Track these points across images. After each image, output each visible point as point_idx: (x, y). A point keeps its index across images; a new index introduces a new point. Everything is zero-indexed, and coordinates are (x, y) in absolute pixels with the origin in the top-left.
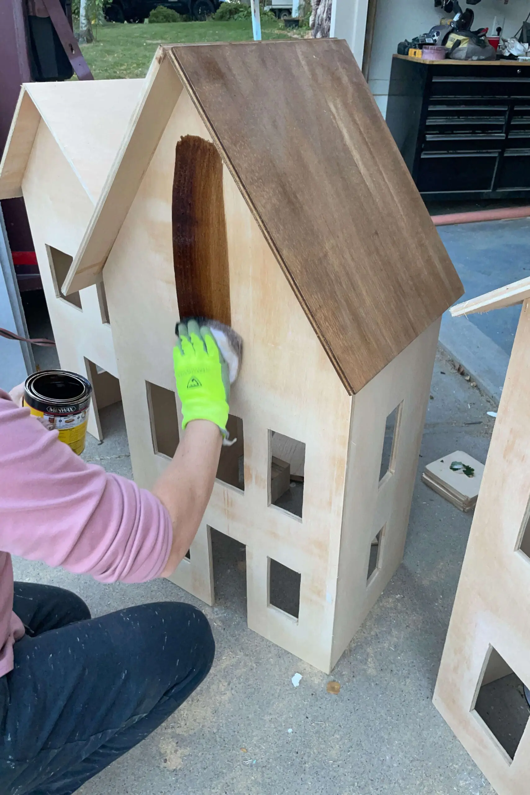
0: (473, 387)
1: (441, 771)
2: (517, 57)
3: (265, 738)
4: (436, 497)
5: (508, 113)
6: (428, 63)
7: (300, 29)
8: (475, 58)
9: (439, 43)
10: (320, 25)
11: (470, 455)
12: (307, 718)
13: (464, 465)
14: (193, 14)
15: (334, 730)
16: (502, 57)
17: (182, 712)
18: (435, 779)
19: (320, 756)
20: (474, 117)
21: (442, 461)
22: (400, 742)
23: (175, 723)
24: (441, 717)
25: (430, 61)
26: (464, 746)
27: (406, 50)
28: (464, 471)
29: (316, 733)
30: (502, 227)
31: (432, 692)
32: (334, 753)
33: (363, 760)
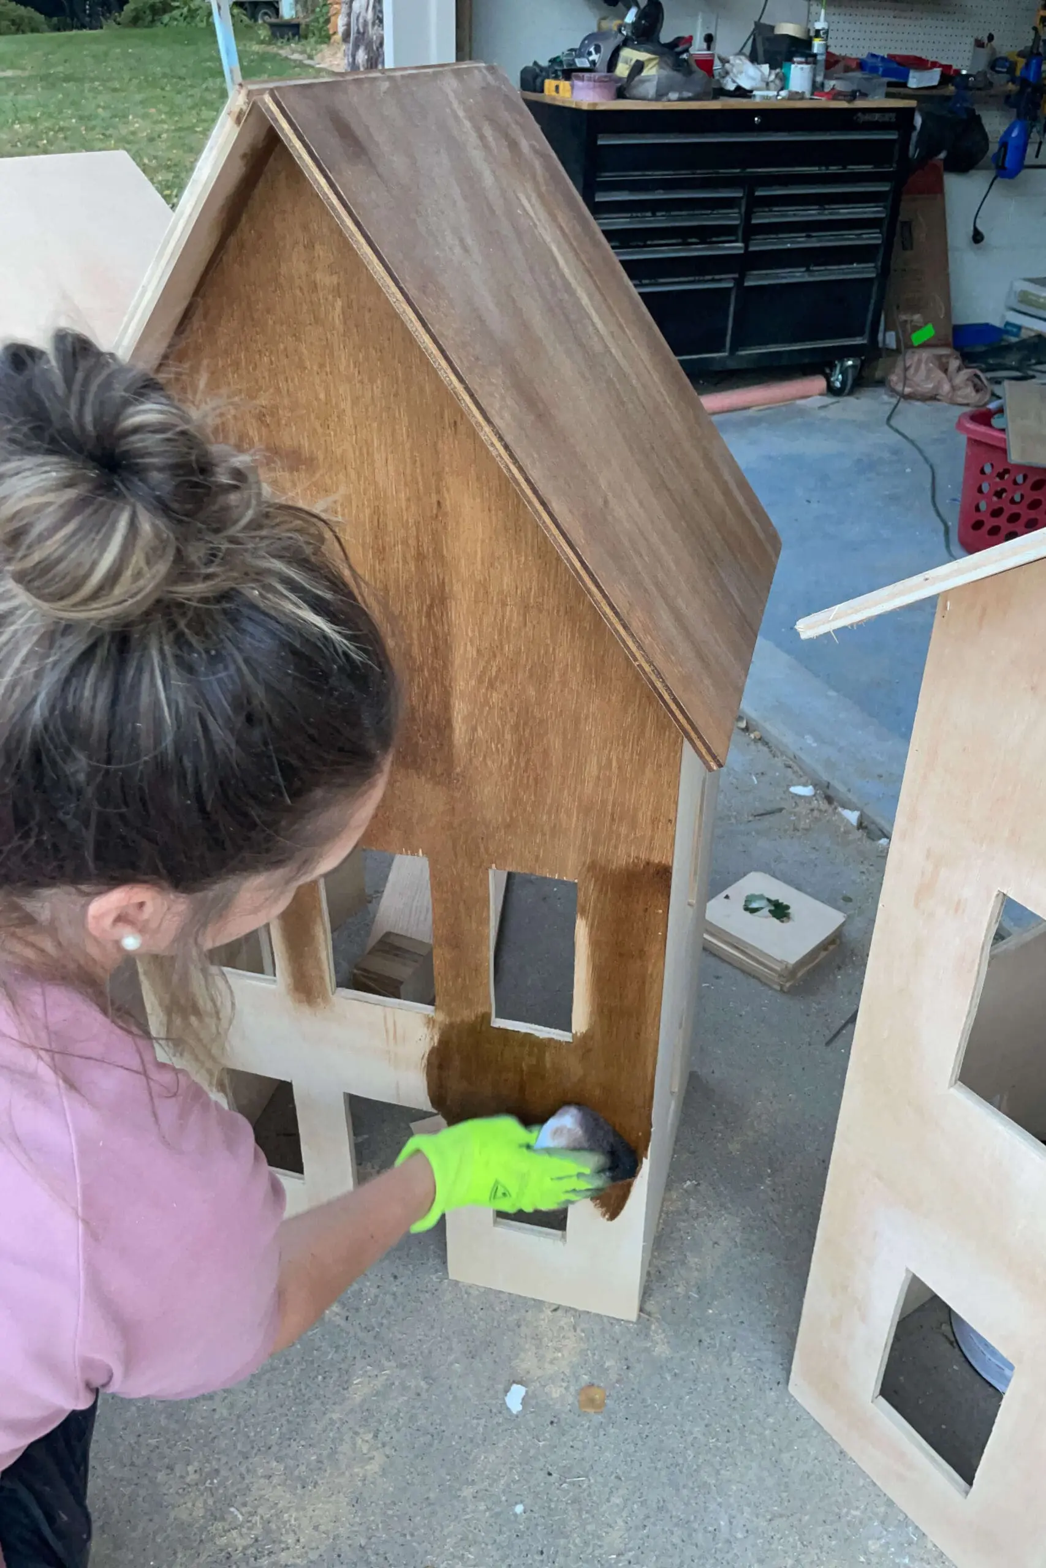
0: (756, 740)
1: (829, 1528)
2: (751, 91)
3: (470, 1536)
4: (725, 969)
5: (744, 202)
6: (585, 107)
7: (304, 42)
8: (674, 96)
9: (602, 66)
10: (361, 35)
11: (774, 876)
12: (550, 1474)
13: (769, 900)
14: (73, 14)
15: (607, 1489)
16: (721, 92)
17: (286, 1515)
18: (821, 1548)
19: (590, 1550)
20: (684, 213)
21: (727, 897)
22: (740, 1486)
23: (274, 1542)
24: (811, 1417)
25: (589, 105)
26: (864, 1469)
27: (539, 80)
28: (770, 911)
29: (573, 1502)
30: (754, 422)
31: (788, 1371)
32: (615, 1537)
33: (676, 1540)
